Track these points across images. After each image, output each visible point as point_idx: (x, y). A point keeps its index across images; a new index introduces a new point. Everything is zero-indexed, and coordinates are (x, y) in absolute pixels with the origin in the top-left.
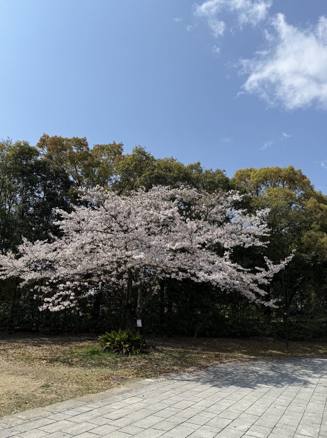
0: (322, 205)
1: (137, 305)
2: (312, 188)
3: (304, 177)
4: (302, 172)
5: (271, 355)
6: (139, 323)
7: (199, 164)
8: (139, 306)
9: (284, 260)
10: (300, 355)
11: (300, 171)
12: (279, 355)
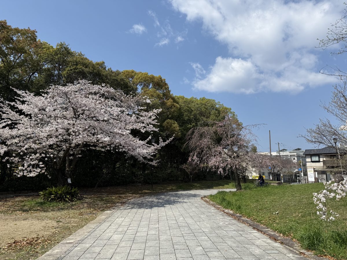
0: (175, 104)
1: (66, 168)
2: (169, 92)
3: (166, 84)
4: (166, 81)
5: (146, 193)
6: (69, 181)
7: (104, 63)
8: (67, 169)
9: (168, 140)
10: (160, 191)
11: (165, 80)
12: (150, 192)
